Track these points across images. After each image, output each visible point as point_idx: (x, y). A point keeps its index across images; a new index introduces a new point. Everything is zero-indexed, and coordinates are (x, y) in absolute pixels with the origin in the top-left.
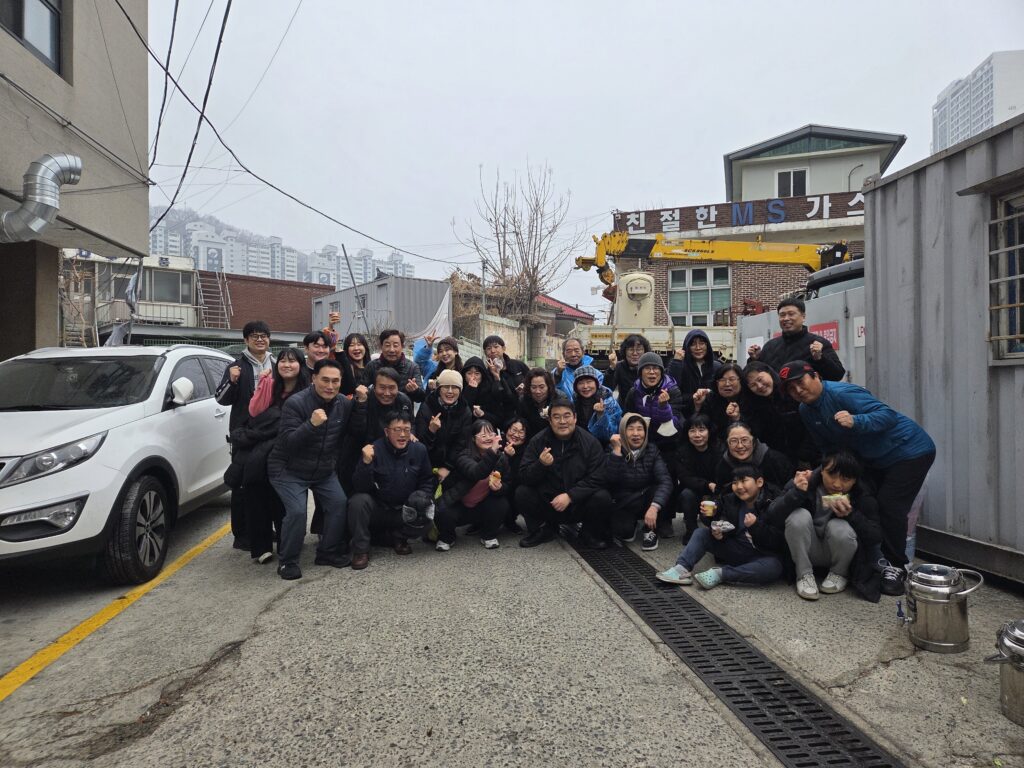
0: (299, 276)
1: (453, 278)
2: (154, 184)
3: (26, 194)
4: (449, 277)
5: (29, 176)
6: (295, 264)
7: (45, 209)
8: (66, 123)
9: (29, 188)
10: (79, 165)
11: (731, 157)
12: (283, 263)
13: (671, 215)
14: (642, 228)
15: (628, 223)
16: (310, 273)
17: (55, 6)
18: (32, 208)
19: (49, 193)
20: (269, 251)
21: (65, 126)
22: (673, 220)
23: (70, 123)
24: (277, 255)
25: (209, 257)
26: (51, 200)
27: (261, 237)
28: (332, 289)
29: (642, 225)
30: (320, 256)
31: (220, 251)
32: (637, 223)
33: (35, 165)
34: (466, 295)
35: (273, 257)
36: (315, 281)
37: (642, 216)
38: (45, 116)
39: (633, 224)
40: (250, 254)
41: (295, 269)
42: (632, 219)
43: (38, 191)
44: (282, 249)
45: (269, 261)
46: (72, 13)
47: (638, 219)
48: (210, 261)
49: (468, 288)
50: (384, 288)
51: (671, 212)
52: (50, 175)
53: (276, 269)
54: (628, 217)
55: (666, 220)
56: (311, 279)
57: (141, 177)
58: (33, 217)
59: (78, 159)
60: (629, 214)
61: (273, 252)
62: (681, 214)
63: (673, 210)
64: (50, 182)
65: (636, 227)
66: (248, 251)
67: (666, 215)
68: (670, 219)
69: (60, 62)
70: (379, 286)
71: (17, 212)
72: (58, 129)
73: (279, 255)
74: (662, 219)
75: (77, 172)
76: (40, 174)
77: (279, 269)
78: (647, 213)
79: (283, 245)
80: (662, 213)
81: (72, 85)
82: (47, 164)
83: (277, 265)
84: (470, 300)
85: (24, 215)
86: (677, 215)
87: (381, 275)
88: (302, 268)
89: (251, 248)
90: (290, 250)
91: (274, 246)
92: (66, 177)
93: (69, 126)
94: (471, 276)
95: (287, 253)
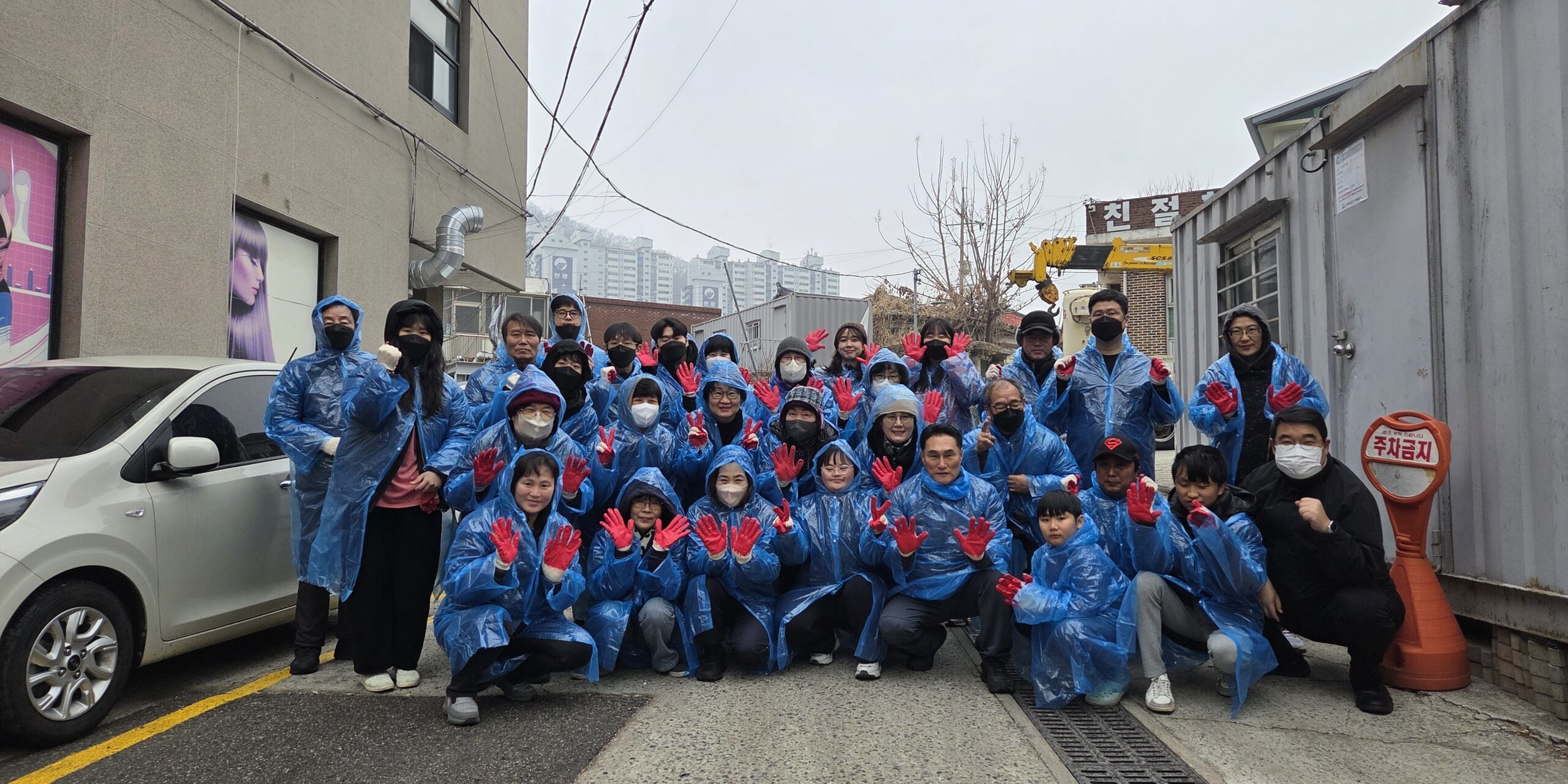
0: (676, 295)
1: (879, 293)
2: (531, 216)
3: (438, 244)
4: (872, 292)
5: (440, 229)
6: (670, 276)
7: (453, 257)
8: (463, 171)
9: (440, 240)
10: (482, 215)
11: (1255, 121)
12: (654, 275)
13: (1166, 204)
14: (1126, 223)
15: (1107, 217)
16: (691, 288)
17: (454, 59)
18: (443, 256)
19: (457, 243)
20: (635, 258)
21: (462, 173)
22: (1170, 210)
23: (467, 171)
24: (645, 263)
25: (555, 269)
26: (457, 249)
27: (625, 239)
28: (716, 313)
29: (1126, 218)
30: (705, 262)
31: (569, 261)
32: (1118, 216)
33: (446, 219)
34: (895, 317)
35: (640, 266)
36: (698, 303)
37: (1126, 205)
38: (449, 168)
39: (1112, 218)
40: (610, 263)
41: (670, 283)
42: (1112, 211)
43: (448, 242)
44: (654, 254)
45: (635, 273)
46: (468, 64)
47: (1120, 211)
48: (557, 275)
49: (898, 307)
50: (782, 311)
51: (1166, 200)
52: (458, 226)
53: (645, 284)
54: (1106, 208)
55: (1160, 211)
56: (691, 301)
57: (519, 211)
58: (444, 264)
59: (480, 209)
60: (1108, 204)
61: (640, 259)
62: (1180, 202)
63: (1169, 197)
64: (457, 233)
65: (1118, 222)
66: (607, 259)
67: (1159, 204)
68: (1166, 209)
69: (458, 114)
70: (776, 308)
71: (431, 260)
72: (457, 176)
73: (649, 263)
74: (1154, 210)
75: (479, 220)
76: (450, 226)
77: (649, 284)
78: (1131, 201)
79: (655, 248)
80: (1154, 202)
81: (467, 133)
82: (454, 216)
83: (645, 277)
84: (901, 323)
85: (437, 263)
86: (1175, 204)
87: (782, 292)
88: (680, 282)
89: (611, 255)
90: (664, 256)
91: (643, 251)
92: (471, 228)
93: (466, 174)
94: (903, 290)
95: (659, 261)
